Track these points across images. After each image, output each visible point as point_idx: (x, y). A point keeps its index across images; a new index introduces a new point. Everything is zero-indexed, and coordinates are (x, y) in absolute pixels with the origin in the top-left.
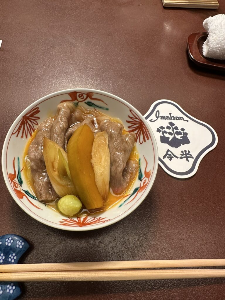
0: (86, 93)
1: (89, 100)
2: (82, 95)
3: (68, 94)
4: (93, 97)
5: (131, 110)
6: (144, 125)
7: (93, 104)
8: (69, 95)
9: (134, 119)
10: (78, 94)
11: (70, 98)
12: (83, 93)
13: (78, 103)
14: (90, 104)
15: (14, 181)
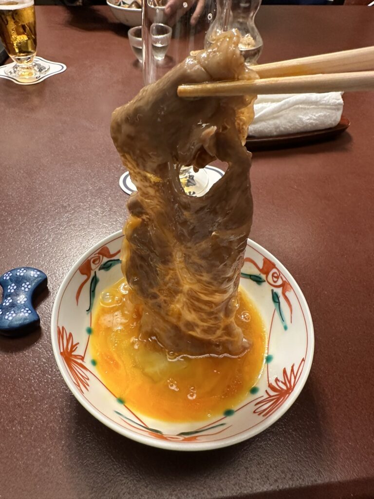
0: (284, 279)
1: (279, 291)
2: (277, 277)
3: (263, 258)
4: (287, 294)
5: (303, 360)
6: (287, 395)
7: (279, 303)
8: (264, 260)
9: (292, 375)
10: (274, 270)
11: (261, 266)
12: (281, 275)
13: (264, 281)
14: (275, 298)
15: (101, 256)
